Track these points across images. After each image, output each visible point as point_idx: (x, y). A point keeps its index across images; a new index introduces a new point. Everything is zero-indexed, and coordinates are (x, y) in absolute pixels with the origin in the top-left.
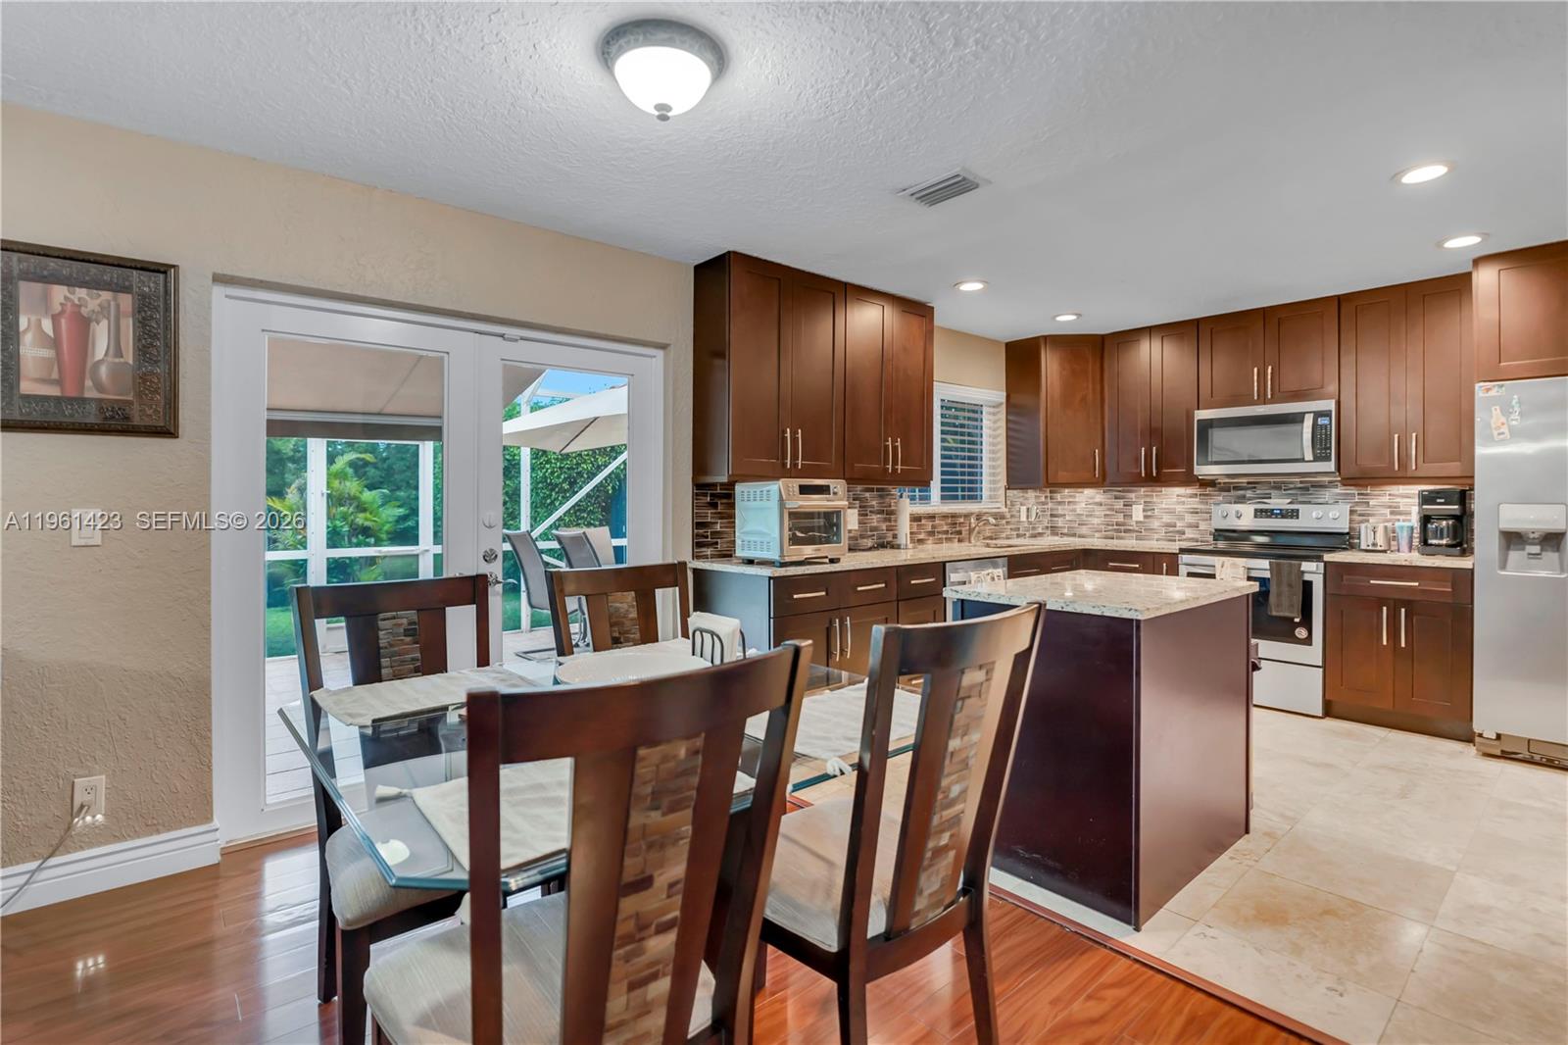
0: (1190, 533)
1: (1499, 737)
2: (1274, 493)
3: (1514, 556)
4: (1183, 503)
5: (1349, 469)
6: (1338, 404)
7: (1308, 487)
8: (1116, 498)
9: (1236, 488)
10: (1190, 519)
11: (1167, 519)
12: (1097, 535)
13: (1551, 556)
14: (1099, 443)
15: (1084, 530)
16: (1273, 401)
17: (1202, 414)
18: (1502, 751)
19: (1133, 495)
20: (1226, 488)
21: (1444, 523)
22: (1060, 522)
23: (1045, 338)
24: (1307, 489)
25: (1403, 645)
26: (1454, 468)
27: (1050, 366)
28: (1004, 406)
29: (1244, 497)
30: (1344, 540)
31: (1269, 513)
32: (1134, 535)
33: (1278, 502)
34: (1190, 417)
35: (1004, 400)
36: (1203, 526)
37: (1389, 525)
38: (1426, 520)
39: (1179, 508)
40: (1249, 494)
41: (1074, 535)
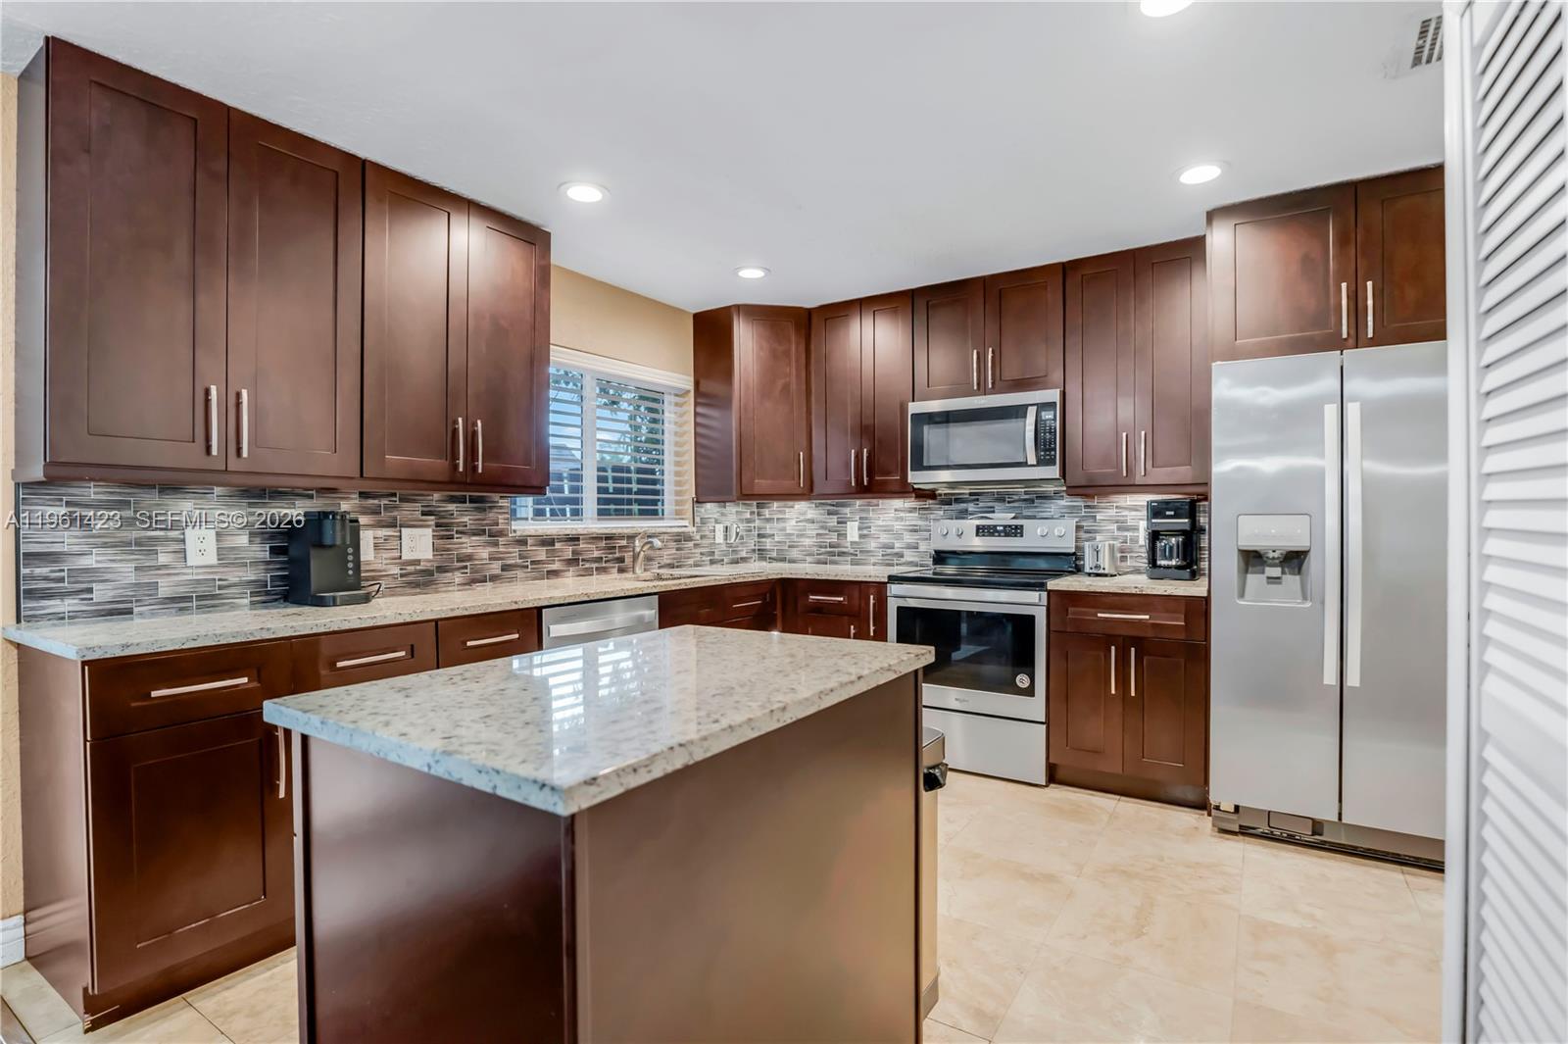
0: (909, 556)
1: (1237, 808)
2: (998, 506)
3: (1254, 580)
4: (902, 519)
5: (1076, 477)
6: (1064, 395)
7: (1034, 498)
8: (830, 513)
9: (958, 501)
10: (909, 538)
11: (884, 538)
12: (809, 559)
13: (1291, 581)
14: (804, 443)
15: (794, 553)
16: (995, 390)
17: (914, 408)
18: (1241, 826)
19: (847, 510)
20: (948, 501)
21: (1173, 540)
22: (768, 543)
23: (738, 307)
24: (1032, 501)
25: (1133, 694)
26: (1183, 473)
27: (746, 340)
28: (692, 394)
29: (966, 511)
30: (1071, 563)
31: (991, 531)
32: (849, 558)
33: (1002, 517)
34: (903, 409)
35: (690, 386)
36: (923, 547)
37: (1117, 544)
38: (1155, 536)
39: (898, 526)
40: (971, 507)
41: (783, 560)
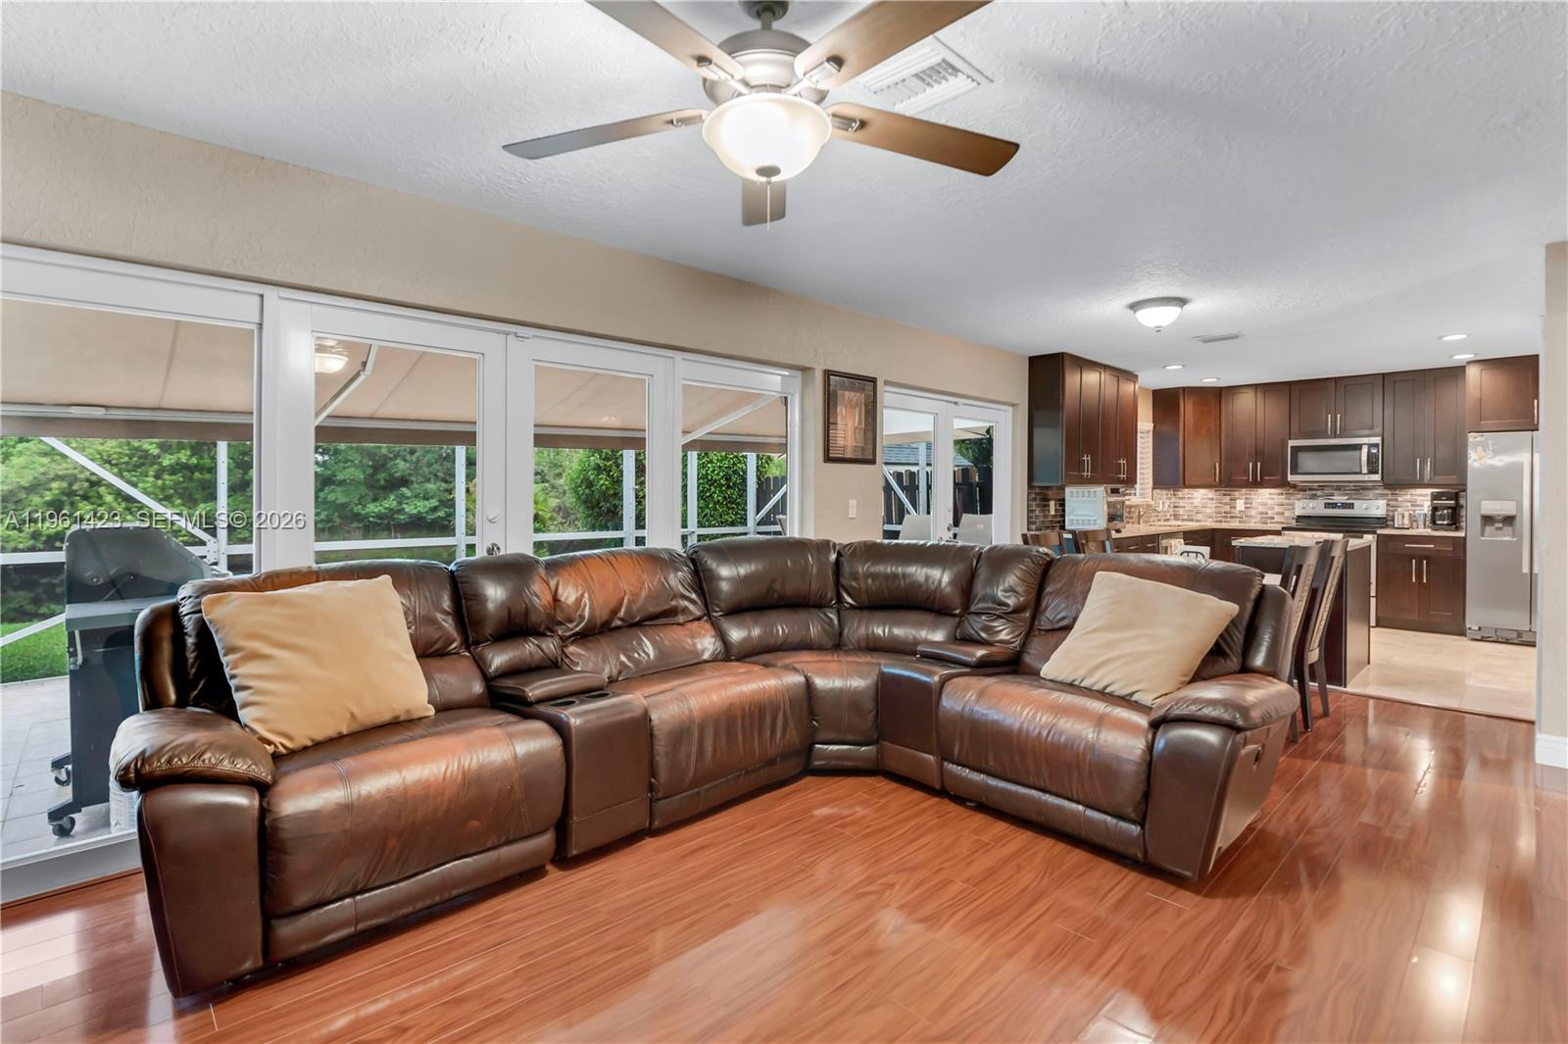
0: (1277, 518)
1: (1480, 629)
2: (1335, 492)
3: (1488, 529)
4: (1273, 499)
5: (1390, 480)
6: (1383, 439)
7: (1360, 489)
8: (1225, 495)
9: (1310, 489)
10: (1277, 509)
11: (1261, 509)
12: (1210, 520)
13: (1508, 529)
14: (1218, 459)
15: (1200, 517)
16: (1340, 436)
17: (1291, 443)
18: (1482, 637)
19: (1236, 493)
20: (1304, 489)
21: (1446, 511)
22: (1181, 511)
23: (1184, 389)
24: (1358, 490)
25: (1425, 581)
26: (1452, 479)
27: (1187, 409)
28: (1151, 433)
29: (1316, 495)
30: (1383, 522)
31: (1334, 506)
32: (1238, 520)
33: (1339, 499)
34: (1284, 445)
35: (1152, 429)
36: (1287, 514)
37: (1412, 512)
38: (1435, 509)
39: (1270, 502)
40: (1319, 493)
41: (1192, 520)
